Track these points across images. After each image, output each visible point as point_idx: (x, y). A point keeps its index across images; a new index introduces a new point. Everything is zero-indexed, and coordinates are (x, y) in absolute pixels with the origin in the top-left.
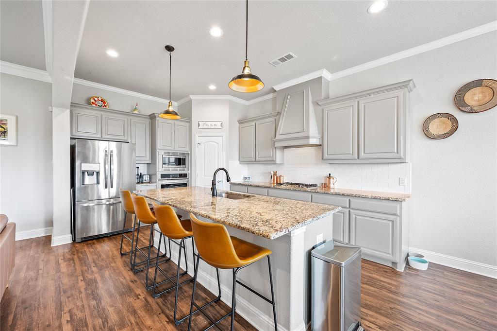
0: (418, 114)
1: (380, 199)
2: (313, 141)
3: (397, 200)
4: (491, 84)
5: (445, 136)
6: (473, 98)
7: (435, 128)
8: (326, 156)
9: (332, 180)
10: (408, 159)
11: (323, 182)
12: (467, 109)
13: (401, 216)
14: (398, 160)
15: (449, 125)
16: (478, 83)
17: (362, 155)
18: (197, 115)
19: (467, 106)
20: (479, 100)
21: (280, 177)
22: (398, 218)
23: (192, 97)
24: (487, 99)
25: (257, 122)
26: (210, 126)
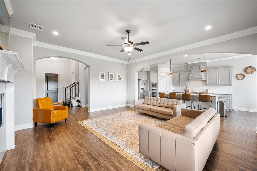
0: (235, 73)
1: (226, 94)
2: (203, 80)
3: (230, 95)
4: (252, 67)
5: (242, 79)
6: (248, 70)
7: (239, 77)
8: (207, 84)
9: (208, 90)
10: (232, 85)
11: (205, 91)
12: (247, 73)
13: (231, 98)
14: (229, 85)
15: (243, 77)
16: (250, 67)
17: (219, 83)
18: (159, 70)
19: (247, 72)
20: (250, 71)
21: (189, 90)
22: (231, 99)
23: (158, 65)
24: (252, 71)
25: (180, 73)
26: (165, 74)
